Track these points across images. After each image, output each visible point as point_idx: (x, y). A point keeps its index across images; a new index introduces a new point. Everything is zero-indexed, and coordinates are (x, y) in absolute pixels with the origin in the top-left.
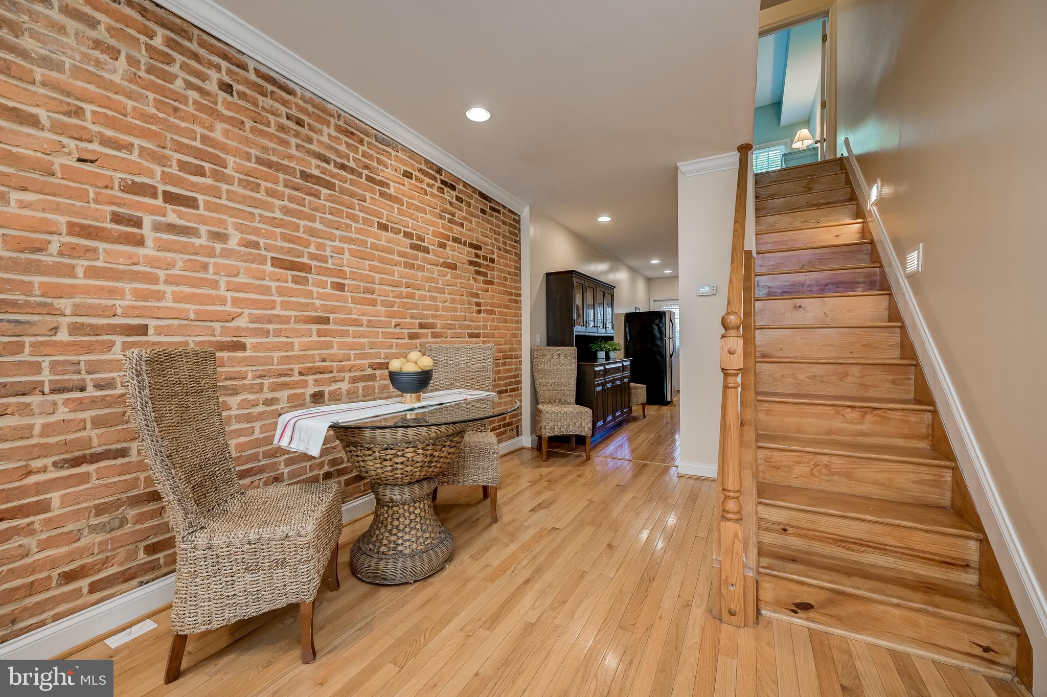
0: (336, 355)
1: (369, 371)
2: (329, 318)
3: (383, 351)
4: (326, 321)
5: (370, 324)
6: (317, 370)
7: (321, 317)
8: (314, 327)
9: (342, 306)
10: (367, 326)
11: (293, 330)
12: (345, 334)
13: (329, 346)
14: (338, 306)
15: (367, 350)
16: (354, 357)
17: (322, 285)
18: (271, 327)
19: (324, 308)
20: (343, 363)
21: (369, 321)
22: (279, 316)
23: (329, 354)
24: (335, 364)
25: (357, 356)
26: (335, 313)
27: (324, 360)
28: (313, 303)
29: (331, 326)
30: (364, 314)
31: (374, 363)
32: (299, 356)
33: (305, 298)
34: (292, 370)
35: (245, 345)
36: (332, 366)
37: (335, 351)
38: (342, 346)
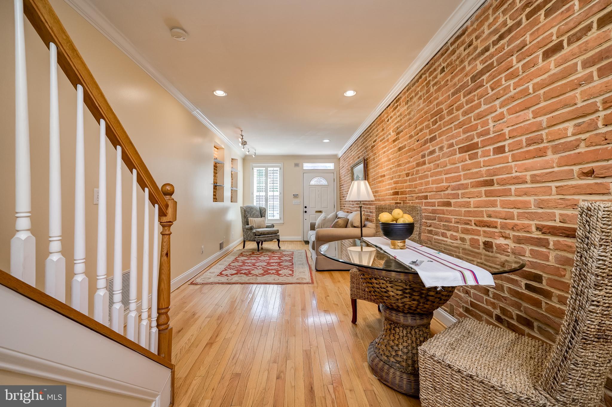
0: (499, 212)
1: (537, 235)
2: (493, 180)
3: (557, 212)
4: (490, 183)
5: (535, 180)
6: (485, 224)
7: (487, 181)
8: (483, 189)
9: (503, 167)
10: (533, 182)
11: (470, 193)
12: (507, 193)
13: (493, 204)
14: (500, 167)
15: (533, 210)
16: (518, 216)
17: (486, 154)
18: (460, 192)
19: (489, 173)
20: (508, 221)
21: (533, 176)
22: (463, 184)
23: (493, 211)
24: (499, 221)
25: (520, 216)
26: (497, 175)
27: (490, 216)
28: (480, 171)
29: (496, 187)
30: (527, 170)
31: (544, 226)
32: (474, 211)
33: (476, 168)
34: (471, 221)
35: (451, 203)
36: (496, 222)
37: (498, 209)
38: (504, 205)
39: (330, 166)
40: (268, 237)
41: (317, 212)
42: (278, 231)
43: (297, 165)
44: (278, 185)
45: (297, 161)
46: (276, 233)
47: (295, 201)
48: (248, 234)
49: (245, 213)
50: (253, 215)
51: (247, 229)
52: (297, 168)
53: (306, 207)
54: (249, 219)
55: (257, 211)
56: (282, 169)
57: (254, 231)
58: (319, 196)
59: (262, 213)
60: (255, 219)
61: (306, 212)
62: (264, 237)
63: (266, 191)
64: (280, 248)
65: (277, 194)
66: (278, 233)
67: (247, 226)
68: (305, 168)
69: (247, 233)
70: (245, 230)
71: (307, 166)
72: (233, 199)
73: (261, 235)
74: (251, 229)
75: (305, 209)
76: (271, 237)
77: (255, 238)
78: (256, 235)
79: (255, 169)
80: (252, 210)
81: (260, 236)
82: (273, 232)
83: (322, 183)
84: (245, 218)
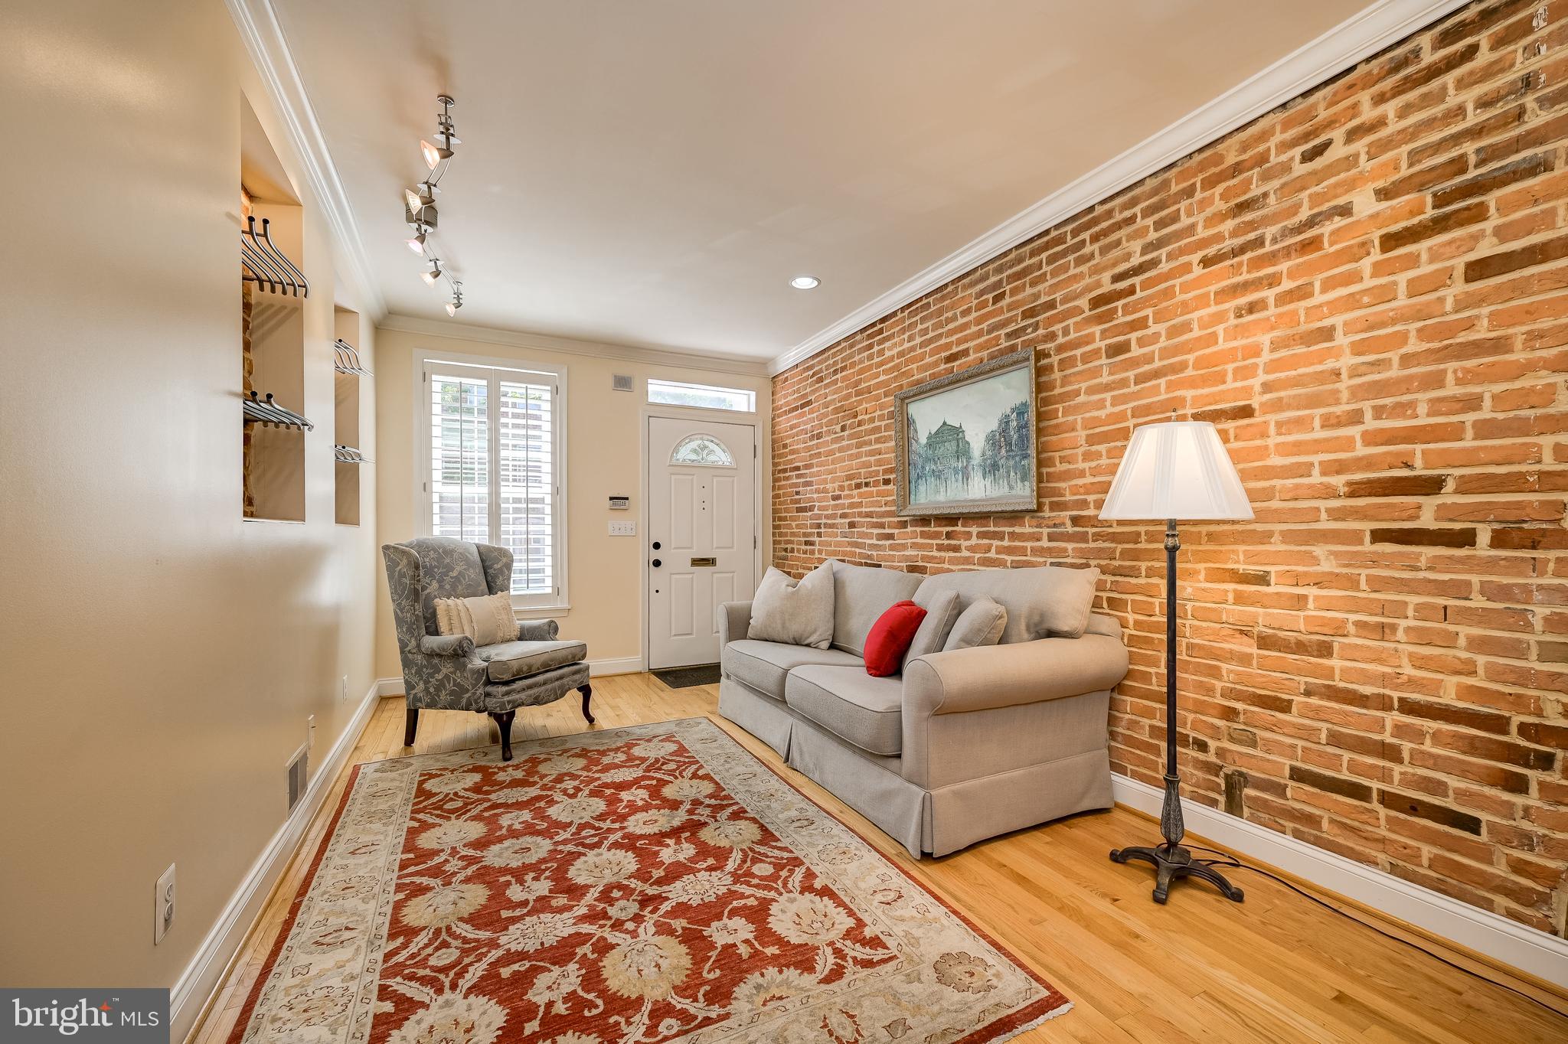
39: (741, 401)
40: (545, 683)
41: (698, 562)
42: (580, 652)
43: (623, 383)
44: (544, 456)
45: (624, 369)
46: (574, 659)
47: (620, 522)
48: (439, 676)
49: (416, 578)
50: (454, 587)
51: (432, 654)
52: (622, 395)
53: (657, 546)
54: (441, 604)
55: (469, 564)
56: (563, 389)
57: (477, 662)
58: (704, 505)
59: (491, 571)
60: (467, 601)
61: (657, 563)
62: (530, 687)
63: (495, 481)
64: (591, 720)
65: (543, 490)
66: (584, 657)
67: (430, 642)
68: (651, 399)
69: (432, 675)
70: (419, 659)
71: (661, 391)
72: (346, 511)
73: (513, 681)
74: (459, 653)
75: (655, 555)
76: (557, 683)
77: (488, 695)
78: (489, 682)
79: (434, 377)
80: (447, 560)
81: (515, 686)
82: (565, 659)
83: (712, 458)
84: (416, 600)
